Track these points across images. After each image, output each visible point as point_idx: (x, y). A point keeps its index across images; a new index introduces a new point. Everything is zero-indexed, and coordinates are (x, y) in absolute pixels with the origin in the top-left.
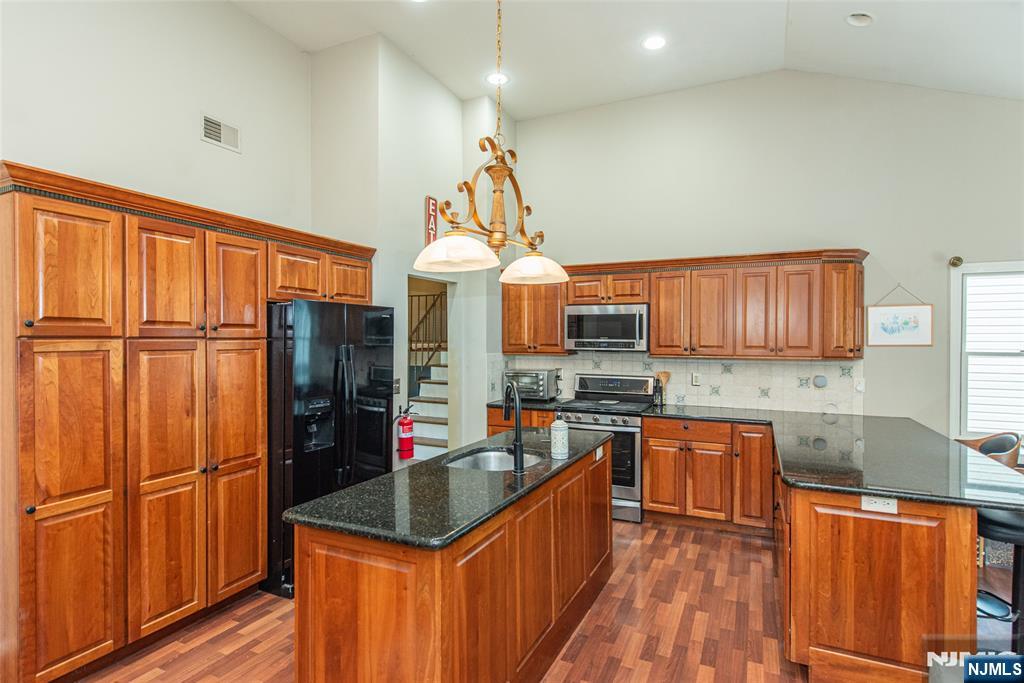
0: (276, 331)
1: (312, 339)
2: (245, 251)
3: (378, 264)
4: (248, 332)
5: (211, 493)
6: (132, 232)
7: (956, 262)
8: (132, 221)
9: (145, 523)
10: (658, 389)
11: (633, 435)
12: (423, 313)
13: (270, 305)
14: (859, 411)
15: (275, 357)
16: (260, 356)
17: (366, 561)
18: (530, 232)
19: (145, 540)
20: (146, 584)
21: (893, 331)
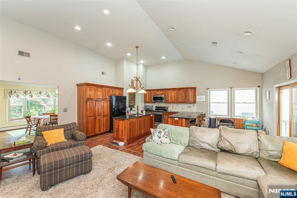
0: (111, 100)
1: (115, 100)
2: (107, 89)
3: (124, 90)
4: (107, 100)
5: (103, 119)
6: (96, 89)
7: (208, 89)
8: (96, 87)
9: (97, 121)
10: (167, 108)
11: (161, 115)
12: (132, 97)
13: (110, 96)
14: (195, 111)
15: (111, 102)
16: (109, 102)
17: (120, 122)
18: (142, 87)
19: (97, 123)
20: (97, 128)
21: (200, 99)
